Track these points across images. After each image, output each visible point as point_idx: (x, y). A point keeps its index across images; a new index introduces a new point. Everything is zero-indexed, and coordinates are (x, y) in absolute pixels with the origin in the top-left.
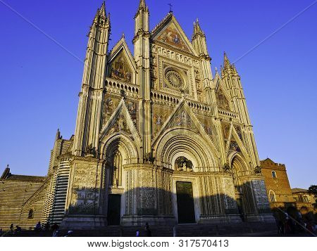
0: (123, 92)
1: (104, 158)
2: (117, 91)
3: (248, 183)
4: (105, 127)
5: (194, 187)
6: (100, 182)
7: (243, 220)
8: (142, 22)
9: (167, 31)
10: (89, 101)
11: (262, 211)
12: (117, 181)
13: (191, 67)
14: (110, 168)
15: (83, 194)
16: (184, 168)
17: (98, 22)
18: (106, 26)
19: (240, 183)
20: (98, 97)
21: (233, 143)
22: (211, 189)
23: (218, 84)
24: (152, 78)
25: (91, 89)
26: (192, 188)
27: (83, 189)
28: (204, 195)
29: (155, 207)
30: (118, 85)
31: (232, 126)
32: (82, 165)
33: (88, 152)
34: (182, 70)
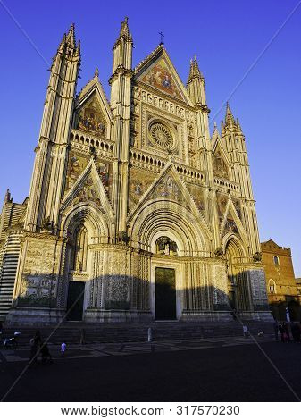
0: (93, 149)
1: (65, 235)
2: (85, 147)
3: (244, 273)
4: (67, 195)
5: (177, 275)
6: (58, 265)
7: (235, 317)
8: (123, 55)
9: (156, 70)
10: (48, 160)
11: (258, 308)
12: (81, 265)
13: (183, 120)
14: (72, 248)
15: (37, 281)
16: (166, 251)
17: (65, 51)
18: (75, 59)
19: (235, 272)
20: (60, 155)
21: (230, 221)
22: (198, 279)
23: (216, 145)
24: (132, 133)
25: (51, 144)
26: (174, 276)
27: (37, 275)
28: (189, 286)
29: (128, 299)
30: (87, 140)
31: (230, 201)
32: (36, 242)
33: (44, 226)
34: (171, 124)
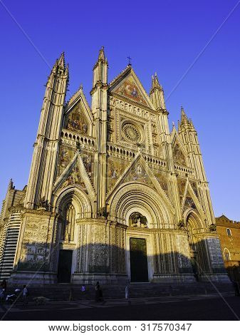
0: (78, 144)
1: (57, 212)
2: (73, 143)
3: (203, 241)
4: (59, 179)
5: (147, 243)
6: (51, 236)
7: (197, 279)
8: (100, 74)
9: (126, 84)
10: (44, 152)
11: (216, 271)
12: (69, 236)
13: (147, 121)
14: (62, 222)
15: (34, 249)
16: (138, 224)
17: (57, 72)
18: (64, 77)
19: (195, 241)
20: (53, 148)
21: (189, 199)
22: (165, 247)
23: (175, 139)
24: (109, 131)
25: (46, 140)
26: (145, 245)
27: (34, 244)
28: (158, 252)
29: (108, 265)
30: (74, 137)
31: (188, 182)
32: (35, 217)
33: (40, 204)
34: (139, 124)
